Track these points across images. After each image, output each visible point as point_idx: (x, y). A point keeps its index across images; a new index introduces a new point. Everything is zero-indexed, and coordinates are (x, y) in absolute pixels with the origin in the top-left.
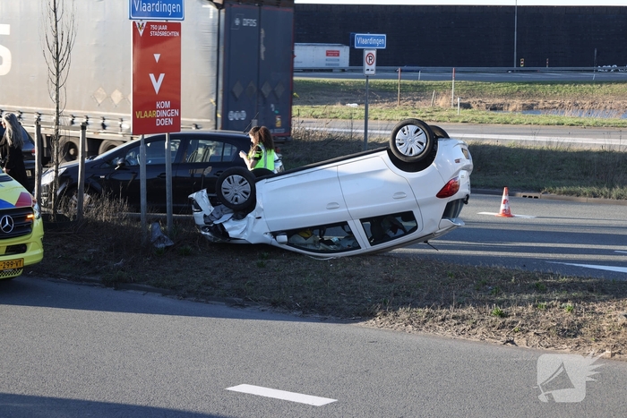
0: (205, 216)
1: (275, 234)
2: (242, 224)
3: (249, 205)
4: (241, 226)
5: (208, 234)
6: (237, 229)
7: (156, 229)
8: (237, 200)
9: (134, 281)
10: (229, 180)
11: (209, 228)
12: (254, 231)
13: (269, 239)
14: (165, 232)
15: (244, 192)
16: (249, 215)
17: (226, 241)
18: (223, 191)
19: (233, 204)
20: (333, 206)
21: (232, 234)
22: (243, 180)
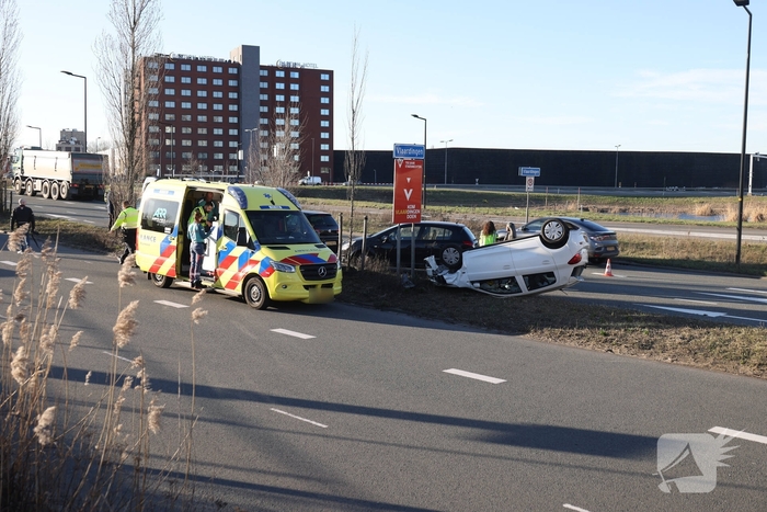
0: (433, 271)
1: (472, 282)
2: (454, 276)
3: (459, 265)
5: (434, 281)
6: (450, 279)
7: (406, 277)
8: (451, 262)
9: (392, 307)
10: (447, 250)
11: (435, 277)
12: (461, 280)
13: (469, 285)
14: (410, 279)
16: (458, 271)
17: (444, 285)
18: (444, 256)
19: (449, 265)
20: (507, 267)
21: (448, 281)
22: (455, 251)
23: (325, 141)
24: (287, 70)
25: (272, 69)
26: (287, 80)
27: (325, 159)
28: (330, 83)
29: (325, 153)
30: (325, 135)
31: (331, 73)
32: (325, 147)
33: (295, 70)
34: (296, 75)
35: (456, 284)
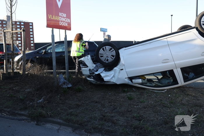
0: (90, 70)
2: (111, 73)
4: (111, 75)
5: (92, 79)
6: (108, 76)
7: (62, 78)
8: (107, 60)
9: (51, 116)
10: (103, 49)
11: (93, 76)
12: (119, 77)
13: (127, 81)
15: (112, 56)
16: (115, 68)
17: (103, 83)
18: (100, 55)
19: (105, 63)
20: (166, 61)
21: (106, 79)
22: (111, 49)
23: (32, 40)
24: (20, 22)
25: (16, 22)
26: (20, 25)
27: (32, 45)
28: (32, 26)
29: (32, 43)
30: (32, 39)
31: (32, 23)
32: (32, 42)
33: (22, 22)
34: (23, 24)
35: (114, 81)
